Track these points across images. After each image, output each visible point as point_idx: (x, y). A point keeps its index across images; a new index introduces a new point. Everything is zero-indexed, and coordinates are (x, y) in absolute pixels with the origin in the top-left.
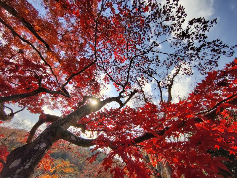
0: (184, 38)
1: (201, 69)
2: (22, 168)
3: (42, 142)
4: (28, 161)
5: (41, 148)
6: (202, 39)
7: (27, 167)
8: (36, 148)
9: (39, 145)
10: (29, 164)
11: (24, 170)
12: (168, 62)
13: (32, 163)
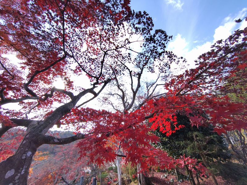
0: (151, 42)
1: (161, 68)
2: (19, 174)
3: (27, 151)
4: (21, 169)
5: (28, 156)
6: (163, 47)
7: (23, 172)
8: (24, 158)
9: (25, 155)
10: (24, 170)
11: (21, 175)
12: (137, 60)
13: (25, 169)
